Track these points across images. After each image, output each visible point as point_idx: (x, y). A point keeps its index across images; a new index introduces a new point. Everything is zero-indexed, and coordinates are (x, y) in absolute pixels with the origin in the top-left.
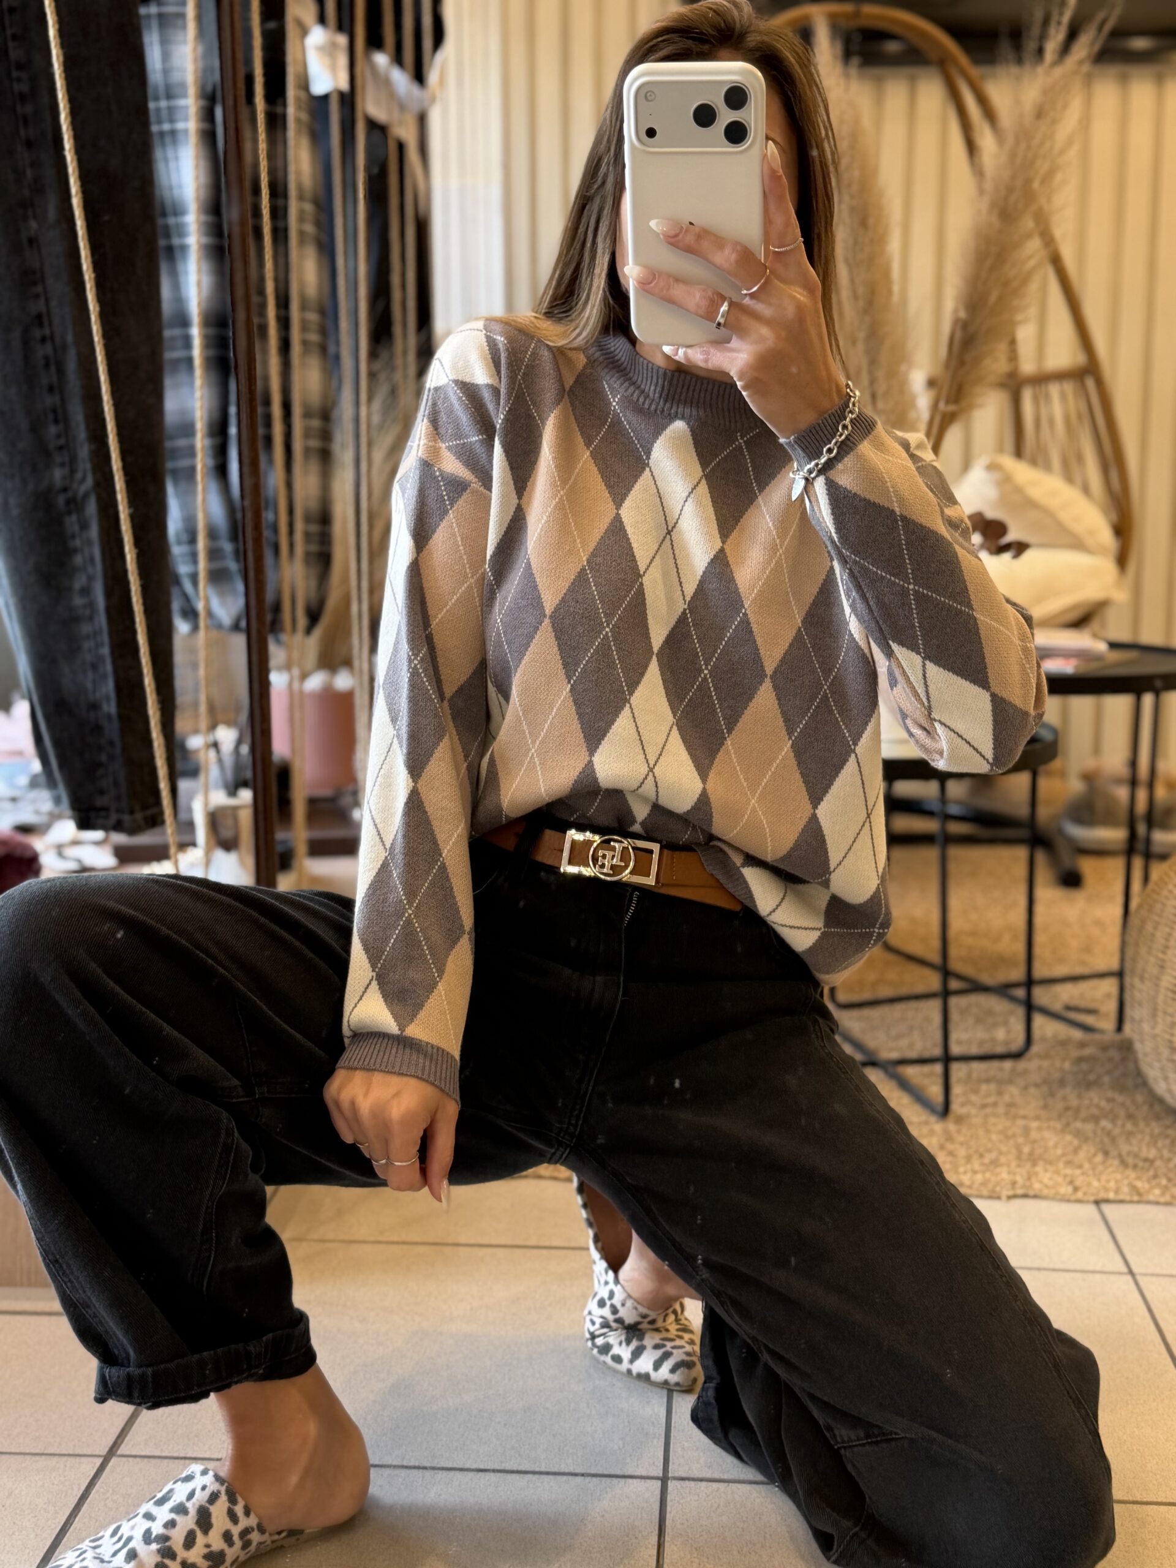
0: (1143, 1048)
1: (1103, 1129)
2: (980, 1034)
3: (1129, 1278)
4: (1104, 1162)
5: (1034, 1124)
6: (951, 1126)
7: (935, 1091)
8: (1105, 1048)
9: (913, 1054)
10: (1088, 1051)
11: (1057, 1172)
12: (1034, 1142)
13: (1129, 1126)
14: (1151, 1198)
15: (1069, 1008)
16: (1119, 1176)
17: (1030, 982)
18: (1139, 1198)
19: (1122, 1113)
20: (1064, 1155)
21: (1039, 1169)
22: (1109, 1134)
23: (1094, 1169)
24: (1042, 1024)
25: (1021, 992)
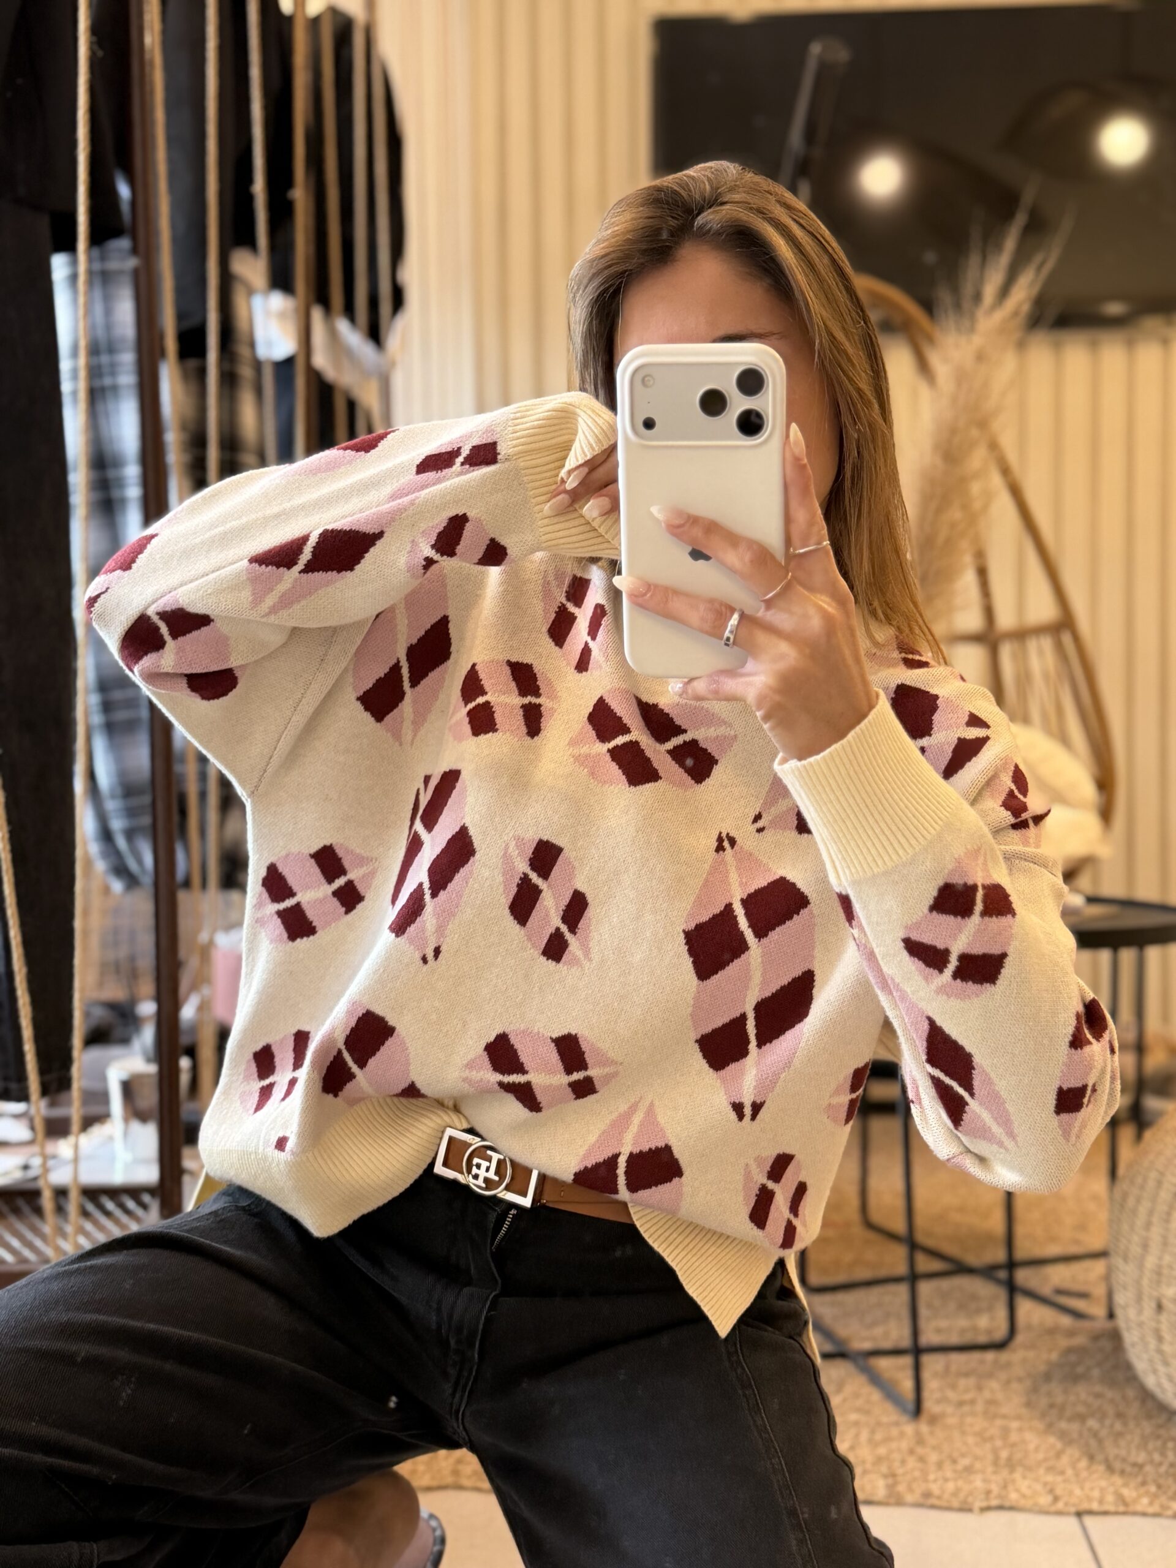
0: (1130, 1338)
1: (1090, 1430)
2: (963, 1322)
4: (1088, 1468)
5: (1015, 1425)
6: (924, 1428)
7: (907, 1385)
8: (1096, 1338)
9: (887, 1345)
10: (1079, 1340)
11: (1036, 1480)
12: (1013, 1445)
13: (1118, 1426)
14: (1139, 1508)
15: (1058, 1292)
16: (1104, 1483)
17: (1012, 1265)
18: (1125, 1509)
19: (1110, 1410)
20: (1046, 1460)
21: (1017, 1475)
22: (1095, 1435)
23: (1077, 1475)
24: (1026, 1308)
25: (1003, 1274)
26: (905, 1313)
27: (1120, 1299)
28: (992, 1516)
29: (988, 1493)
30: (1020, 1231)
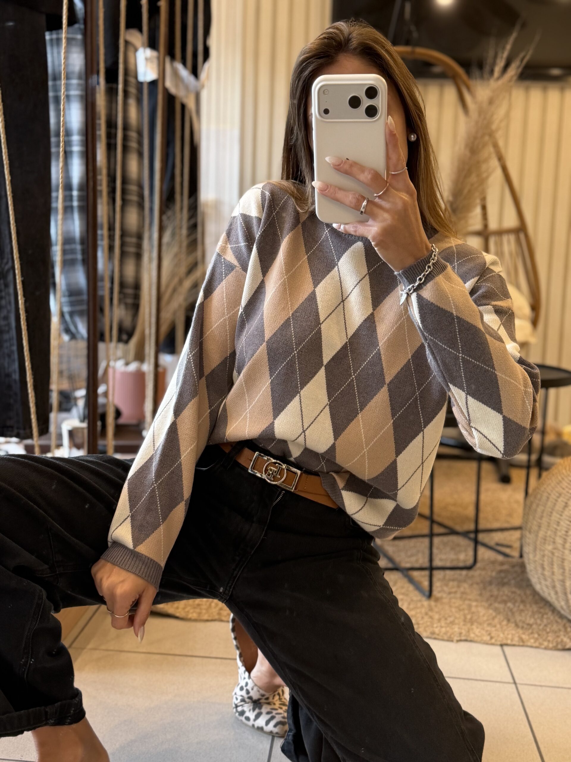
0: (530, 567)
1: (509, 608)
2: (452, 556)
3: (514, 686)
4: (507, 625)
5: (474, 604)
6: (432, 603)
7: (426, 584)
8: (513, 566)
9: (417, 565)
10: (505, 567)
11: (483, 629)
12: (473, 613)
13: (522, 607)
14: (529, 644)
15: (498, 544)
16: (514, 632)
17: (477, 531)
18: (523, 644)
19: (519, 599)
20: (487, 620)
21: (474, 627)
22: (511, 610)
23: (502, 628)
24: (482, 552)
25: (472, 536)
26: (427, 552)
27: (526, 549)
28: (462, 644)
29: (460, 634)
30: (481, 515)
